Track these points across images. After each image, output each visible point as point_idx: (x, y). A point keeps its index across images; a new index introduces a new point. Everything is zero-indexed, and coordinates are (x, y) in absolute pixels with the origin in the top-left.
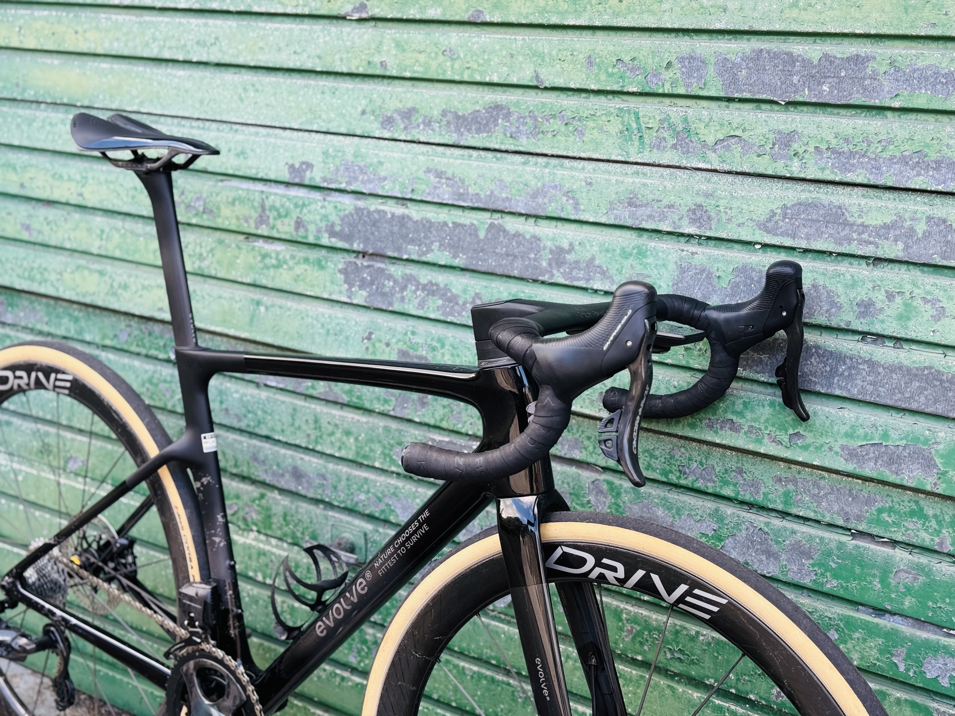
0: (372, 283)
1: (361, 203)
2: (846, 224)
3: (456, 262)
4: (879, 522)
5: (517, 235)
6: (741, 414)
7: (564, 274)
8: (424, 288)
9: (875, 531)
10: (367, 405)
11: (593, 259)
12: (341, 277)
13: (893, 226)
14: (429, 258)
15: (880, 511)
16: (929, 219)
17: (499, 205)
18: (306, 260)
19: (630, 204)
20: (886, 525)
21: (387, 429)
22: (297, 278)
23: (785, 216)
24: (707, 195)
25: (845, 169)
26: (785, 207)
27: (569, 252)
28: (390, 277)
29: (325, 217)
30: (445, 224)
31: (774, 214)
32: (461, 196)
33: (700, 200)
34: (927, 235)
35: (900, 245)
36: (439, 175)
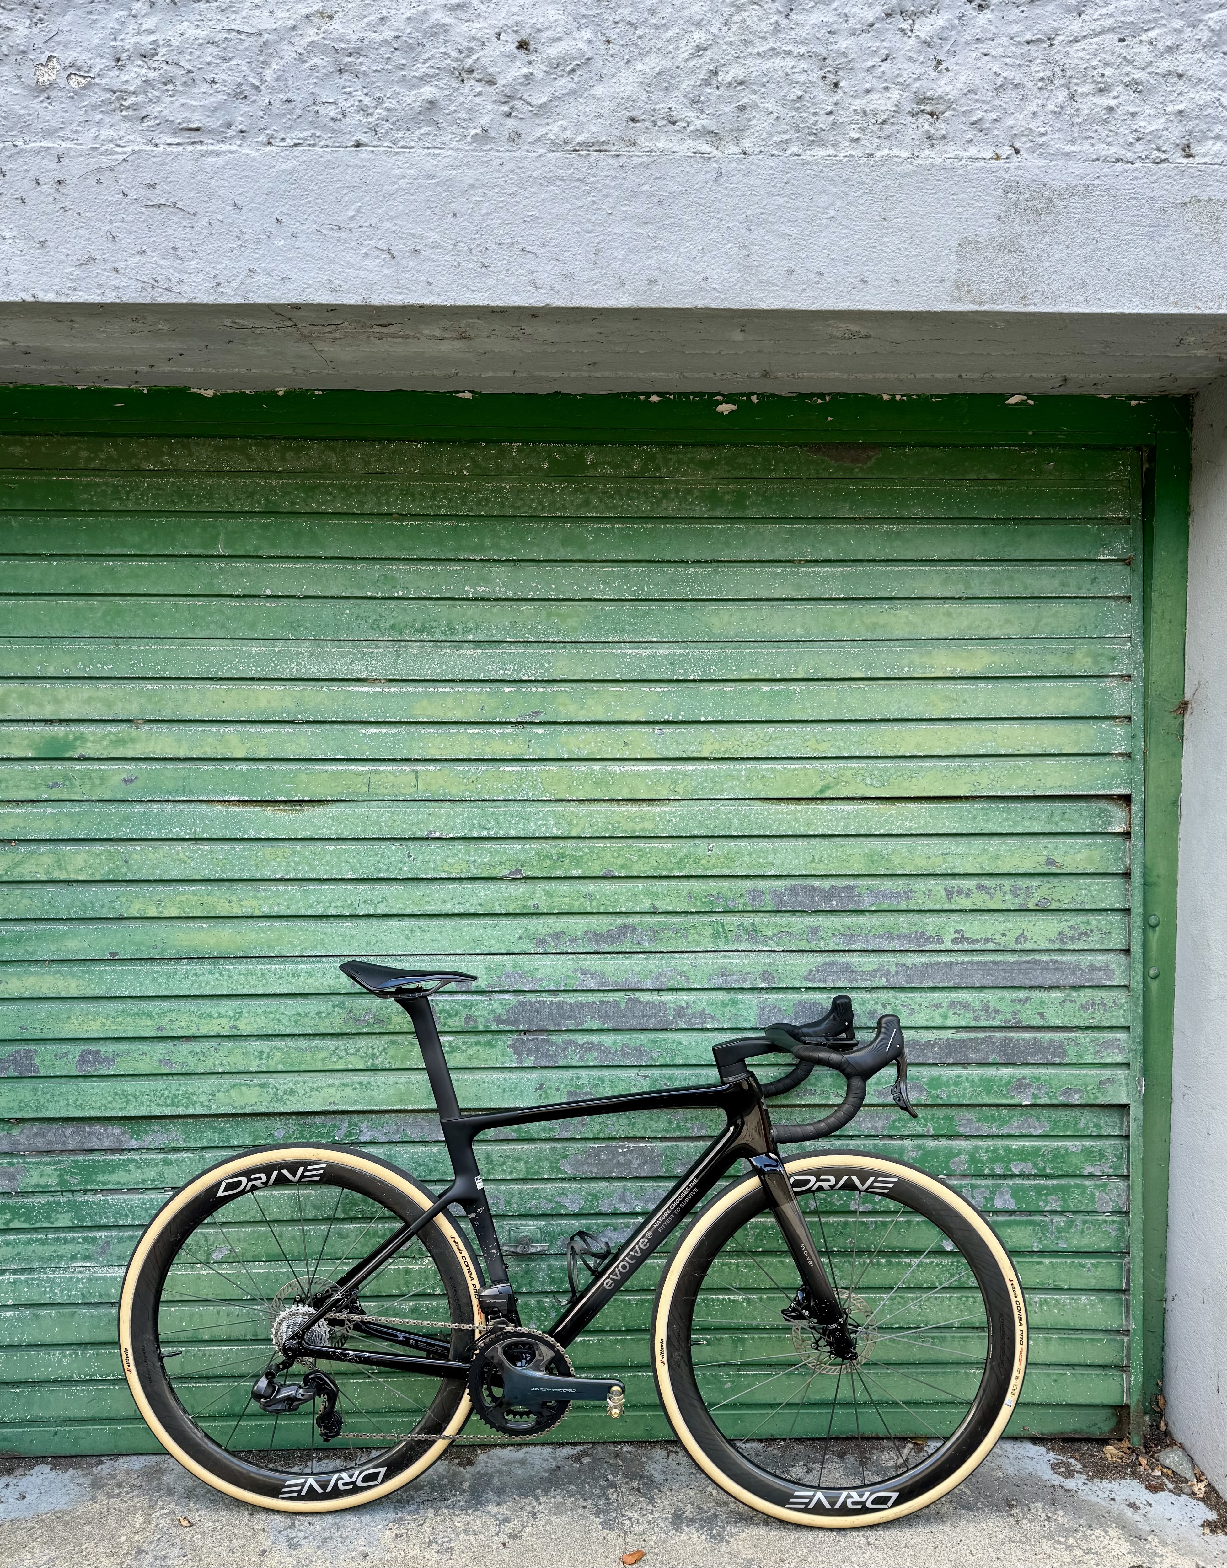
0: (537, 1050)
1: (521, 998)
2: (853, 971)
3: (605, 1026)
4: (894, 1127)
5: (649, 1003)
6: (815, 1085)
7: (685, 1023)
8: (582, 1046)
9: (892, 1133)
10: (535, 1136)
11: (704, 1010)
12: (510, 1051)
13: (878, 970)
14: (585, 1026)
15: (894, 1121)
16: (897, 964)
17: (633, 986)
18: (478, 1043)
19: (723, 975)
20: (898, 1128)
21: (553, 1149)
22: (470, 1058)
23: (818, 971)
24: (770, 965)
25: (850, 944)
26: (817, 967)
27: (687, 1008)
28: (552, 1044)
29: (493, 1011)
30: (594, 1003)
31: (811, 971)
32: (603, 984)
33: (765, 968)
34: (897, 973)
35: (884, 979)
36: (585, 972)
